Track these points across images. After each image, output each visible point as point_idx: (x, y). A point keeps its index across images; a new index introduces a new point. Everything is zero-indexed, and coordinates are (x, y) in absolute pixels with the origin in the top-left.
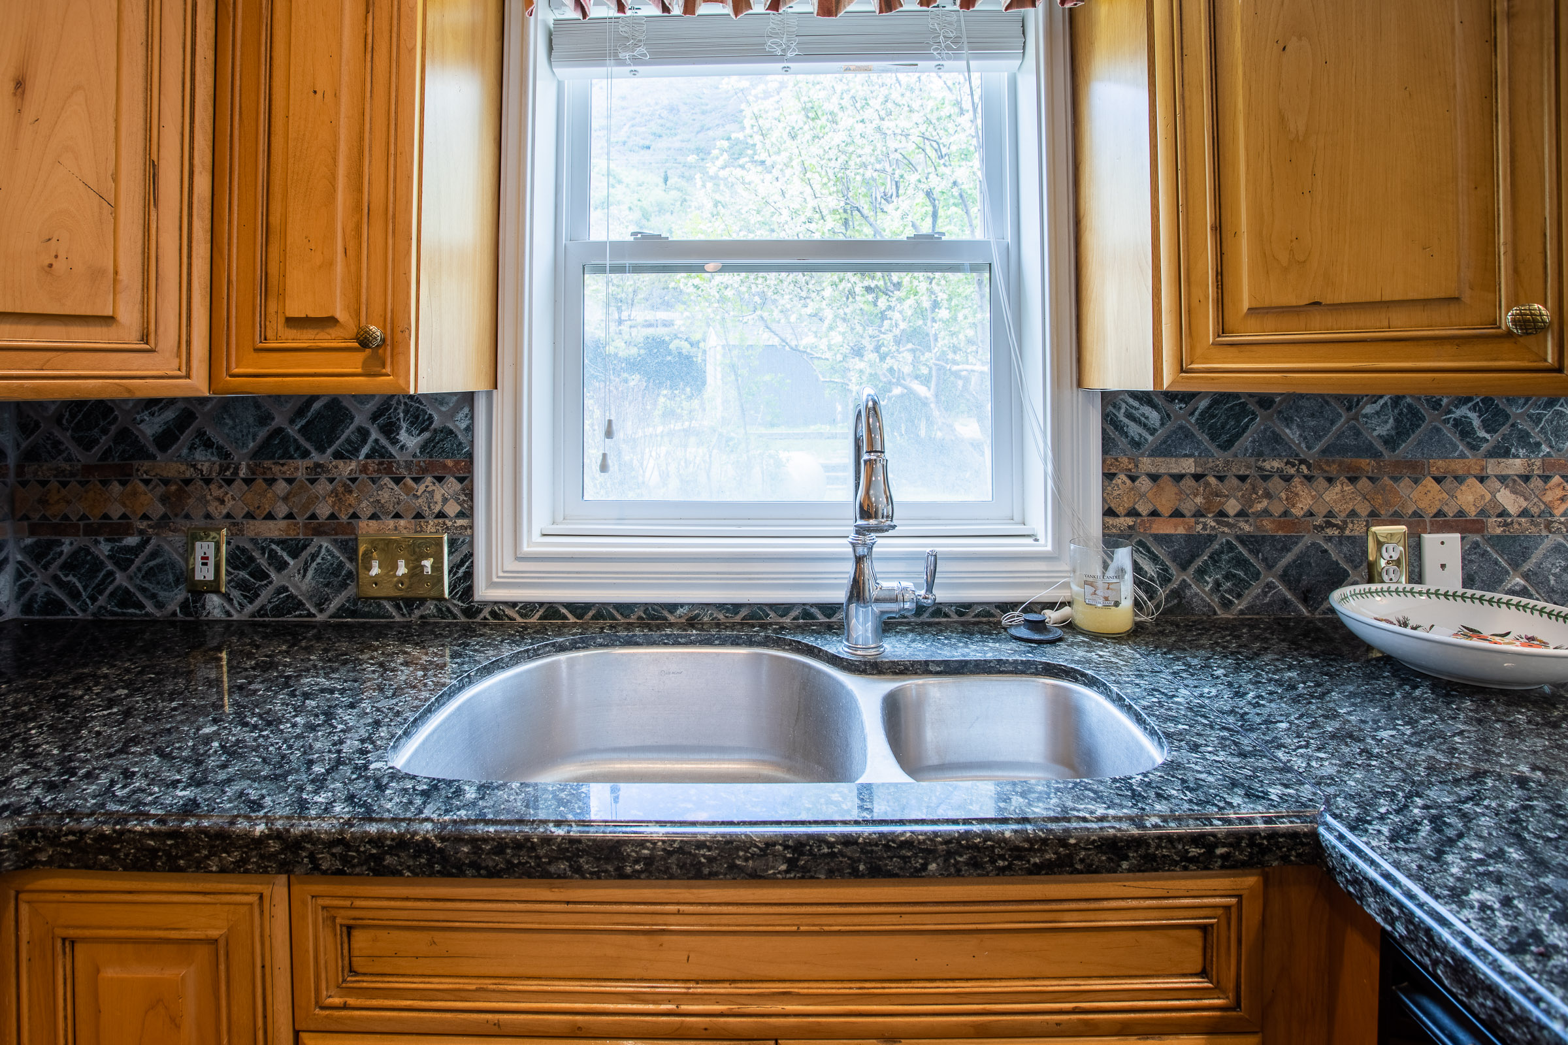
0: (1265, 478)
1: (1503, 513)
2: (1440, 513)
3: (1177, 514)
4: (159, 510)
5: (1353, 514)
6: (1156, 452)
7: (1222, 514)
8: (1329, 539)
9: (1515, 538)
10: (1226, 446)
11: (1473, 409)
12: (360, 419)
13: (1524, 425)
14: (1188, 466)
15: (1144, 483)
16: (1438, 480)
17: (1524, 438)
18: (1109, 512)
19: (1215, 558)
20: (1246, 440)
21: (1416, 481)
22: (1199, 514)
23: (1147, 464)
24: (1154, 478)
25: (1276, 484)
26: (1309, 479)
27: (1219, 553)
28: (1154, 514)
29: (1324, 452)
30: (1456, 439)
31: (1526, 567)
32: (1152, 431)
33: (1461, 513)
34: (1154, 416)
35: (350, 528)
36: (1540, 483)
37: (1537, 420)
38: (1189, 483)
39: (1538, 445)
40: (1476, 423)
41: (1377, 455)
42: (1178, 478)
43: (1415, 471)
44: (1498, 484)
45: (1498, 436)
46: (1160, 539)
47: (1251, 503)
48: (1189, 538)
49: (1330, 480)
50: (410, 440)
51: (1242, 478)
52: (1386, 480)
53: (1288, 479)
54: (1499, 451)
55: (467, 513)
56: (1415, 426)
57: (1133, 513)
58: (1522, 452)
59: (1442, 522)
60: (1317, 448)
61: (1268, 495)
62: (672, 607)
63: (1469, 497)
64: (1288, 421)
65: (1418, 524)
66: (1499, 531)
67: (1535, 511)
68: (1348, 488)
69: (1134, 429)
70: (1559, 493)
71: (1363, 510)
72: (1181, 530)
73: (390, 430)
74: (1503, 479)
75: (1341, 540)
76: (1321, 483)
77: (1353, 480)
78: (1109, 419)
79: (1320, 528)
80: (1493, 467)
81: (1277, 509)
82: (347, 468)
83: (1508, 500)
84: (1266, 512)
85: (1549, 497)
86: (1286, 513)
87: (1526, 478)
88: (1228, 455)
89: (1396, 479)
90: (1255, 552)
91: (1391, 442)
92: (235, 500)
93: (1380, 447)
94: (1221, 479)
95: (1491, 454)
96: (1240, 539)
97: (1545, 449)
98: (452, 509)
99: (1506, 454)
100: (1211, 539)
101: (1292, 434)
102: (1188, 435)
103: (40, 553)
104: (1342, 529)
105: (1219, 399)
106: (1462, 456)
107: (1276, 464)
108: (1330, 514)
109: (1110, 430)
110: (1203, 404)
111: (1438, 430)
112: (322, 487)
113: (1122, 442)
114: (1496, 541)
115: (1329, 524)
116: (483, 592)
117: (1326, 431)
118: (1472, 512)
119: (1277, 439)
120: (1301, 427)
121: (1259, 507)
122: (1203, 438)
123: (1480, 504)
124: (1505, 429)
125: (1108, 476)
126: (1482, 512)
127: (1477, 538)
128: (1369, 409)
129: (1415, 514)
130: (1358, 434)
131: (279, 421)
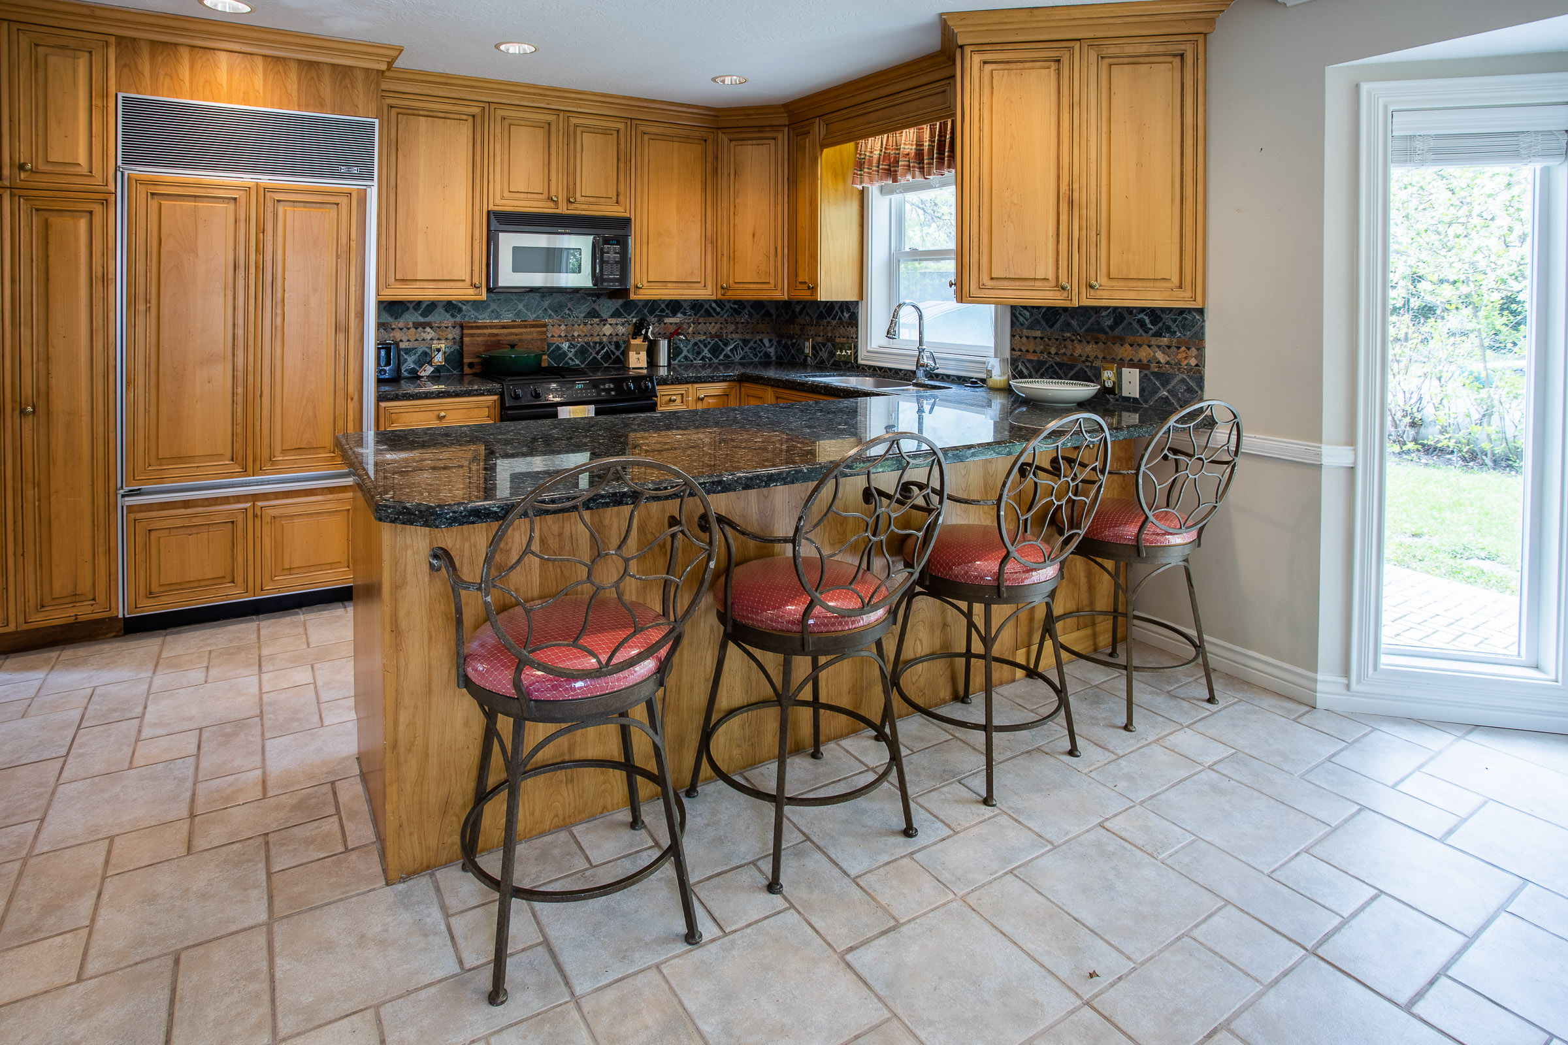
0: (1065, 340)
1: (1159, 362)
2: (1131, 360)
3: (1035, 352)
4: (799, 333)
5: (1096, 357)
6: (1028, 328)
7: (1050, 353)
8: (1087, 367)
9: (1163, 374)
10: (1051, 327)
11: (1146, 315)
12: (837, 309)
13: (1170, 323)
14: (1038, 334)
15: (1024, 339)
16: (1131, 345)
17: (1168, 329)
18: (1013, 349)
19: (1047, 370)
20: (1058, 325)
21: (1122, 345)
22: (1042, 352)
23: (1025, 332)
24: (1028, 337)
25: (1068, 343)
26: (1080, 341)
27: (1048, 368)
28: (1027, 351)
29: (1086, 331)
30: (1138, 327)
31: (1169, 387)
32: (1027, 320)
33: (1140, 361)
34: (1028, 314)
35: (834, 340)
36: (1175, 350)
37: (1175, 321)
38: (1038, 340)
39: (1175, 332)
40: (1147, 321)
41: (1106, 333)
42: (1035, 338)
43: (1121, 340)
44: (1156, 349)
45: (1157, 328)
46: (1030, 361)
47: (1059, 349)
48: (1039, 361)
49: (1088, 342)
50: (846, 315)
51: (1057, 340)
52: (1109, 343)
53: (1072, 341)
54: (1158, 334)
55: (857, 338)
56: (1122, 322)
57: (1020, 350)
58: (1167, 335)
59: (1132, 364)
60: (1083, 329)
61: (1065, 347)
62: (901, 370)
63: (1144, 354)
64: (1073, 318)
65: (1121, 363)
66: (1156, 370)
67: (1173, 362)
68: (1095, 346)
69: (1021, 319)
70: (1184, 355)
71: (1100, 357)
72: (1036, 358)
73: (842, 312)
74: (1159, 347)
75: (1091, 368)
76: (1085, 343)
77: (1097, 343)
78: (1013, 315)
79: (1083, 362)
80: (1154, 341)
81: (1069, 353)
82: (834, 322)
83: (1160, 356)
84: (1065, 354)
85: (1180, 356)
86: (1072, 355)
87: (1169, 347)
88: (1052, 330)
89: (1114, 344)
90: (1061, 369)
91: (1112, 328)
92: (812, 331)
93: (1107, 329)
94: (1049, 339)
95: (1154, 335)
96: (1056, 363)
97: (1178, 334)
98: (854, 336)
99: (1160, 335)
100: (1046, 362)
101: (1074, 323)
102: (1038, 322)
103: (779, 343)
104: (1092, 363)
105: (1049, 308)
106: (1141, 335)
107: (1069, 335)
108: (1088, 357)
109: (1015, 320)
110: (1044, 310)
111: (1131, 324)
112: (829, 328)
113: (1018, 323)
114: (1155, 374)
115: (1087, 361)
116: (860, 362)
117: (1087, 322)
118: (1145, 361)
119: (1069, 324)
120: (1078, 320)
121: (1062, 351)
122: (1043, 323)
123: (1149, 357)
124: (1160, 324)
125: (1013, 336)
126: (1149, 361)
127: (1147, 372)
128: (1104, 314)
129: (1121, 359)
130: (1099, 324)
131: (821, 308)
